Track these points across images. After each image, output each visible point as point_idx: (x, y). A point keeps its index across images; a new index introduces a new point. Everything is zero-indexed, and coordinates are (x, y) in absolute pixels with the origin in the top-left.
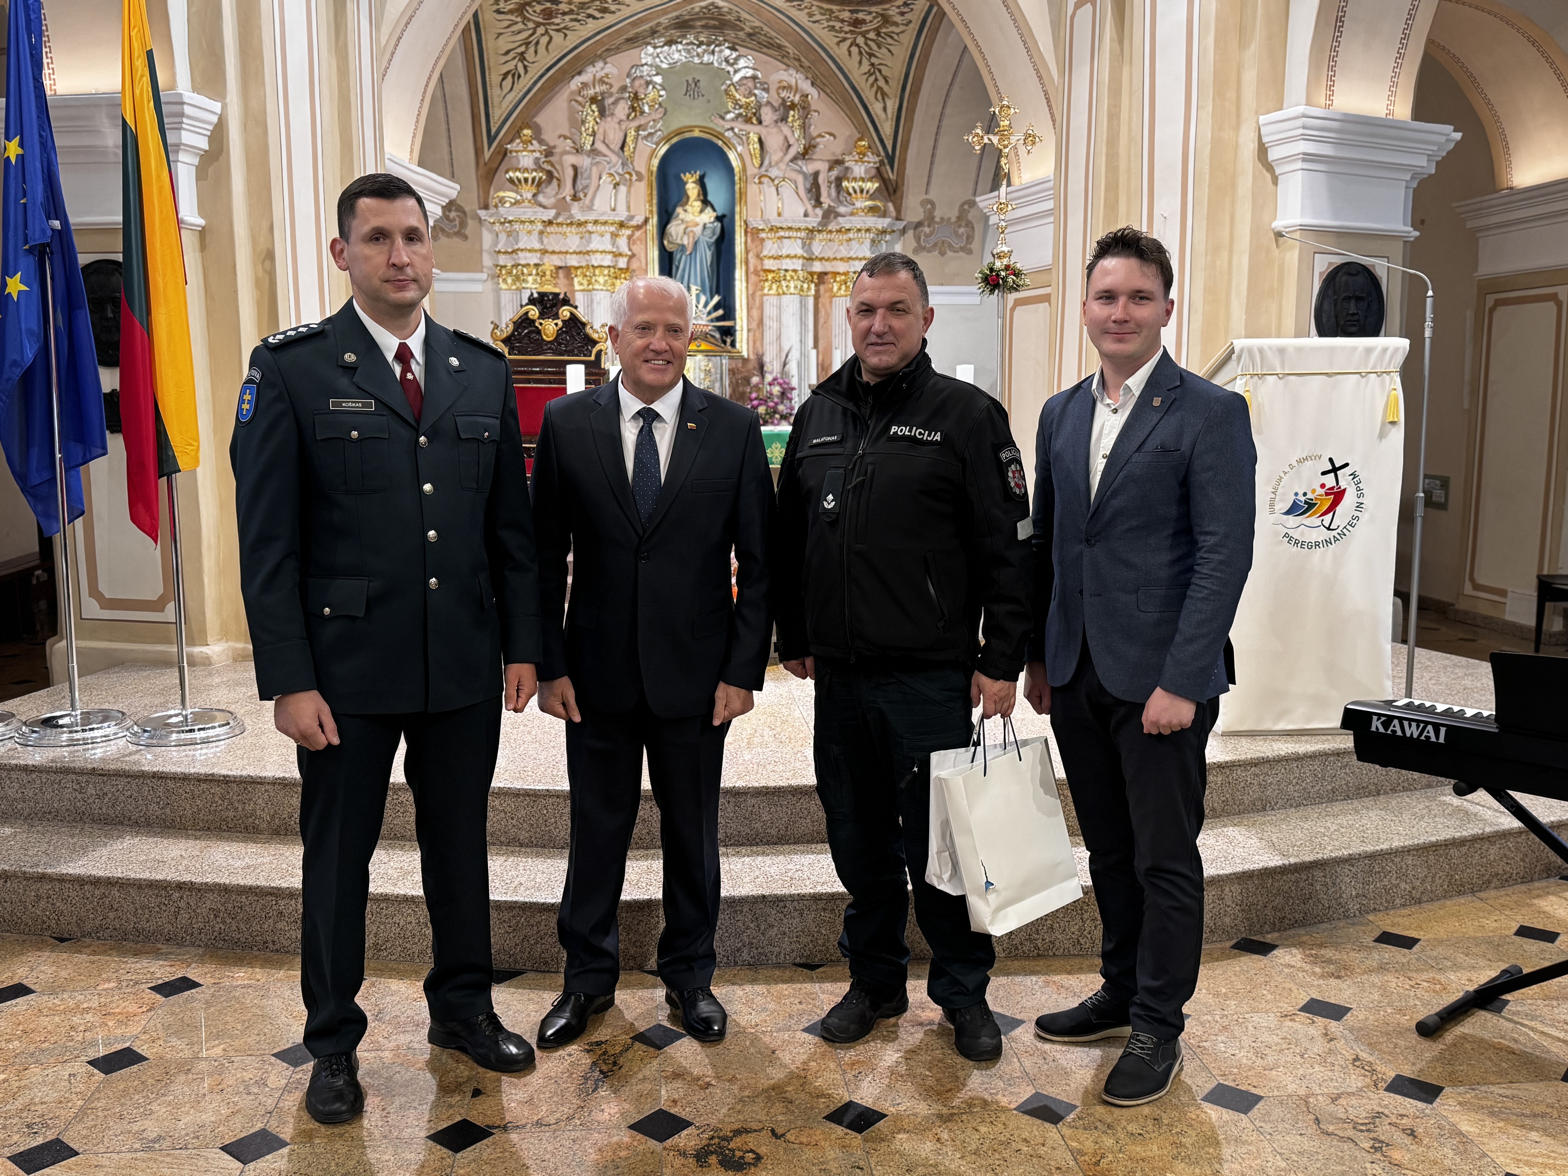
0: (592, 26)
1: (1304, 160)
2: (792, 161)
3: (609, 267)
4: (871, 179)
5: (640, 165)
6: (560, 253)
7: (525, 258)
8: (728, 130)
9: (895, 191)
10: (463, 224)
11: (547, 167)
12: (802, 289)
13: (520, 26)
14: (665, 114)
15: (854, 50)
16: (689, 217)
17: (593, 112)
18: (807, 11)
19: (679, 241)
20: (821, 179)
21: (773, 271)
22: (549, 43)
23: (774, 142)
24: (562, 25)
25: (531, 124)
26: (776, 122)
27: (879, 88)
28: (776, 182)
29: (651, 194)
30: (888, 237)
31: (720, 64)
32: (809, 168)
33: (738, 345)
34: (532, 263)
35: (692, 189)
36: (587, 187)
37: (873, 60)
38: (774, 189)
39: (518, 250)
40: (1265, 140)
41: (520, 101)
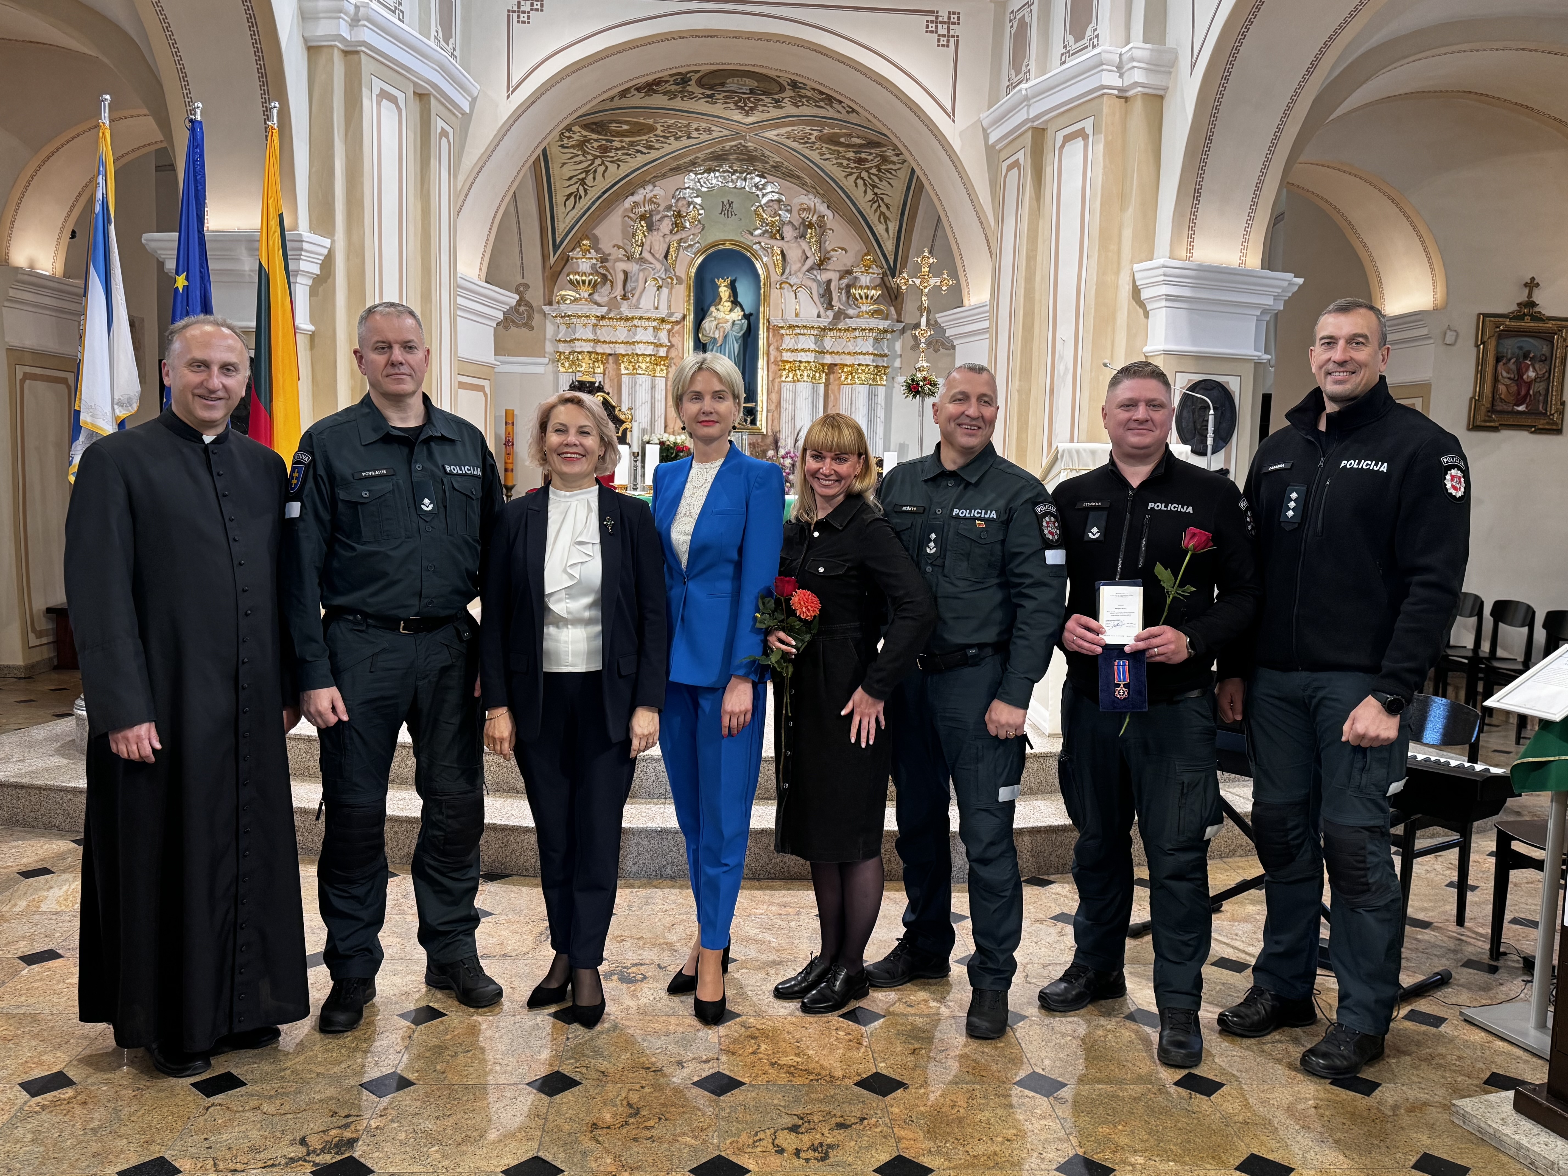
0: (640, 159)
1: (1167, 300)
2: (808, 271)
3: (650, 355)
4: (875, 288)
5: (681, 271)
6: (611, 342)
7: (581, 347)
8: (757, 243)
9: (896, 298)
10: (530, 317)
11: (602, 271)
12: (814, 377)
13: (581, 158)
14: (703, 230)
15: (860, 182)
16: (721, 315)
17: (642, 227)
18: (818, 151)
19: (711, 335)
20: (832, 287)
21: (790, 362)
22: (605, 171)
23: (794, 254)
24: (616, 158)
25: (590, 236)
26: (796, 238)
27: (882, 213)
28: (794, 288)
29: (689, 296)
30: (889, 336)
31: (750, 188)
32: (824, 277)
33: (758, 423)
34: (586, 351)
35: (724, 292)
36: (635, 288)
37: (876, 190)
38: (793, 294)
39: (575, 339)
40: (1138, 283)
41: (581, 217)
